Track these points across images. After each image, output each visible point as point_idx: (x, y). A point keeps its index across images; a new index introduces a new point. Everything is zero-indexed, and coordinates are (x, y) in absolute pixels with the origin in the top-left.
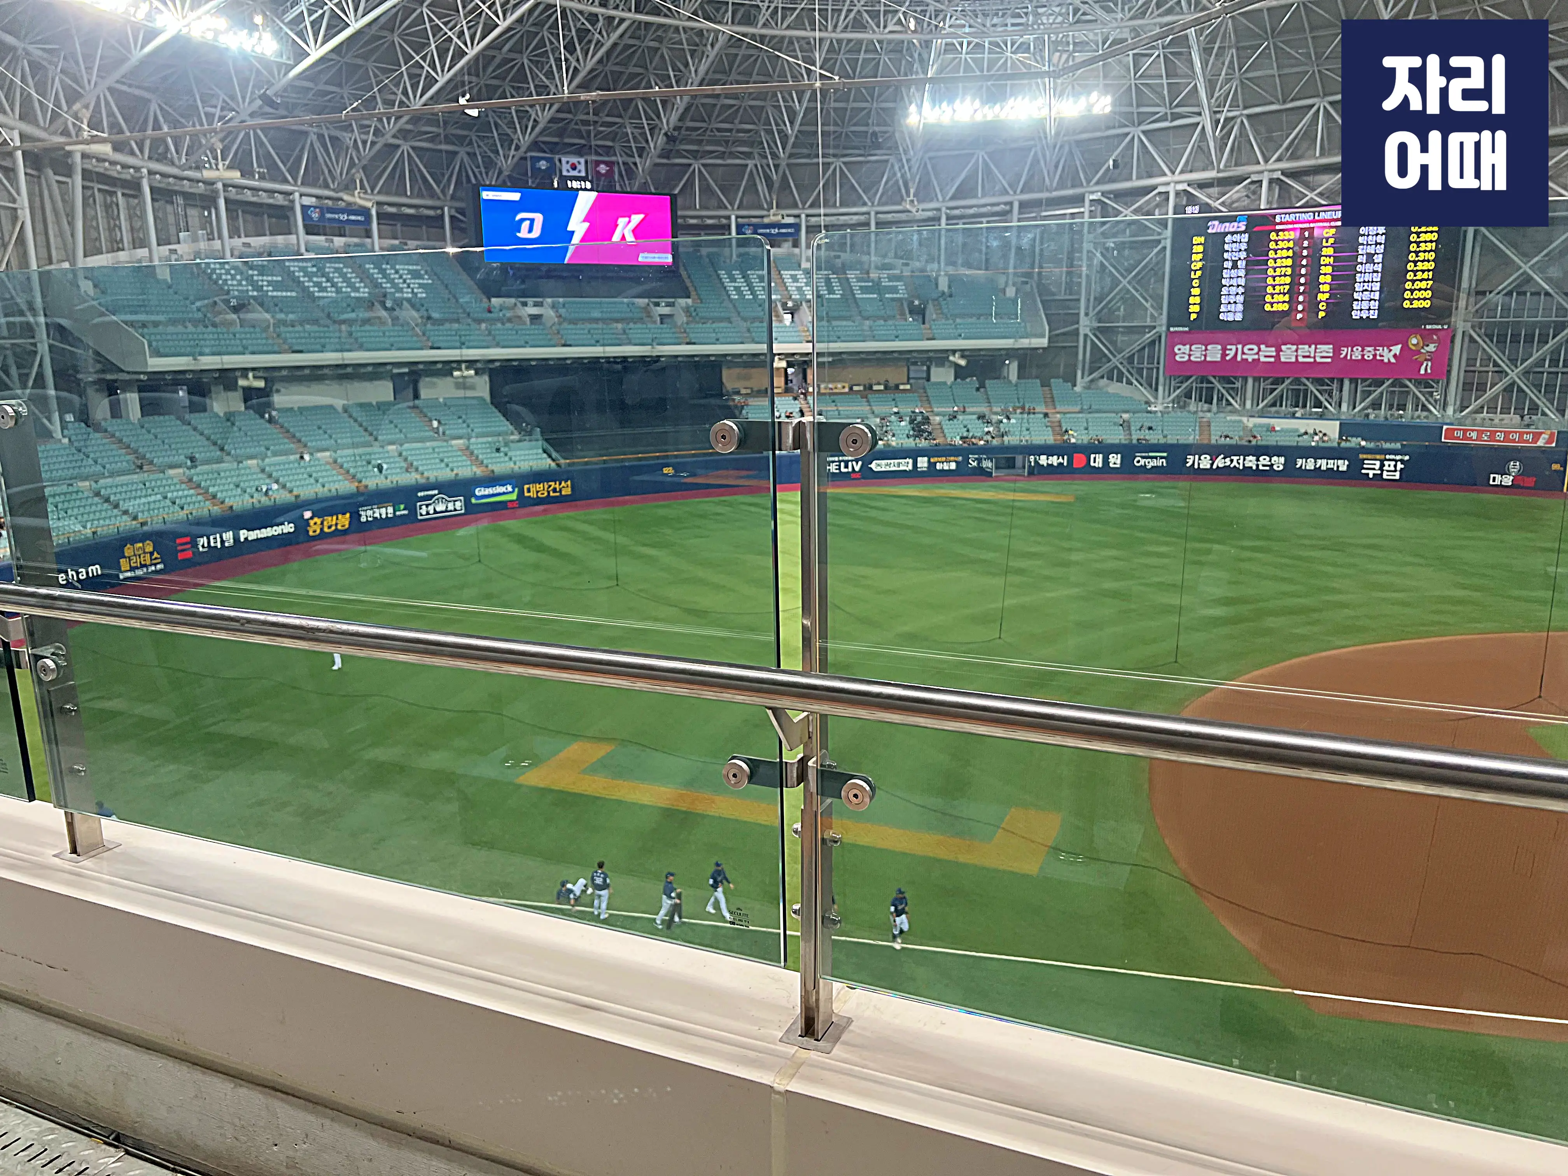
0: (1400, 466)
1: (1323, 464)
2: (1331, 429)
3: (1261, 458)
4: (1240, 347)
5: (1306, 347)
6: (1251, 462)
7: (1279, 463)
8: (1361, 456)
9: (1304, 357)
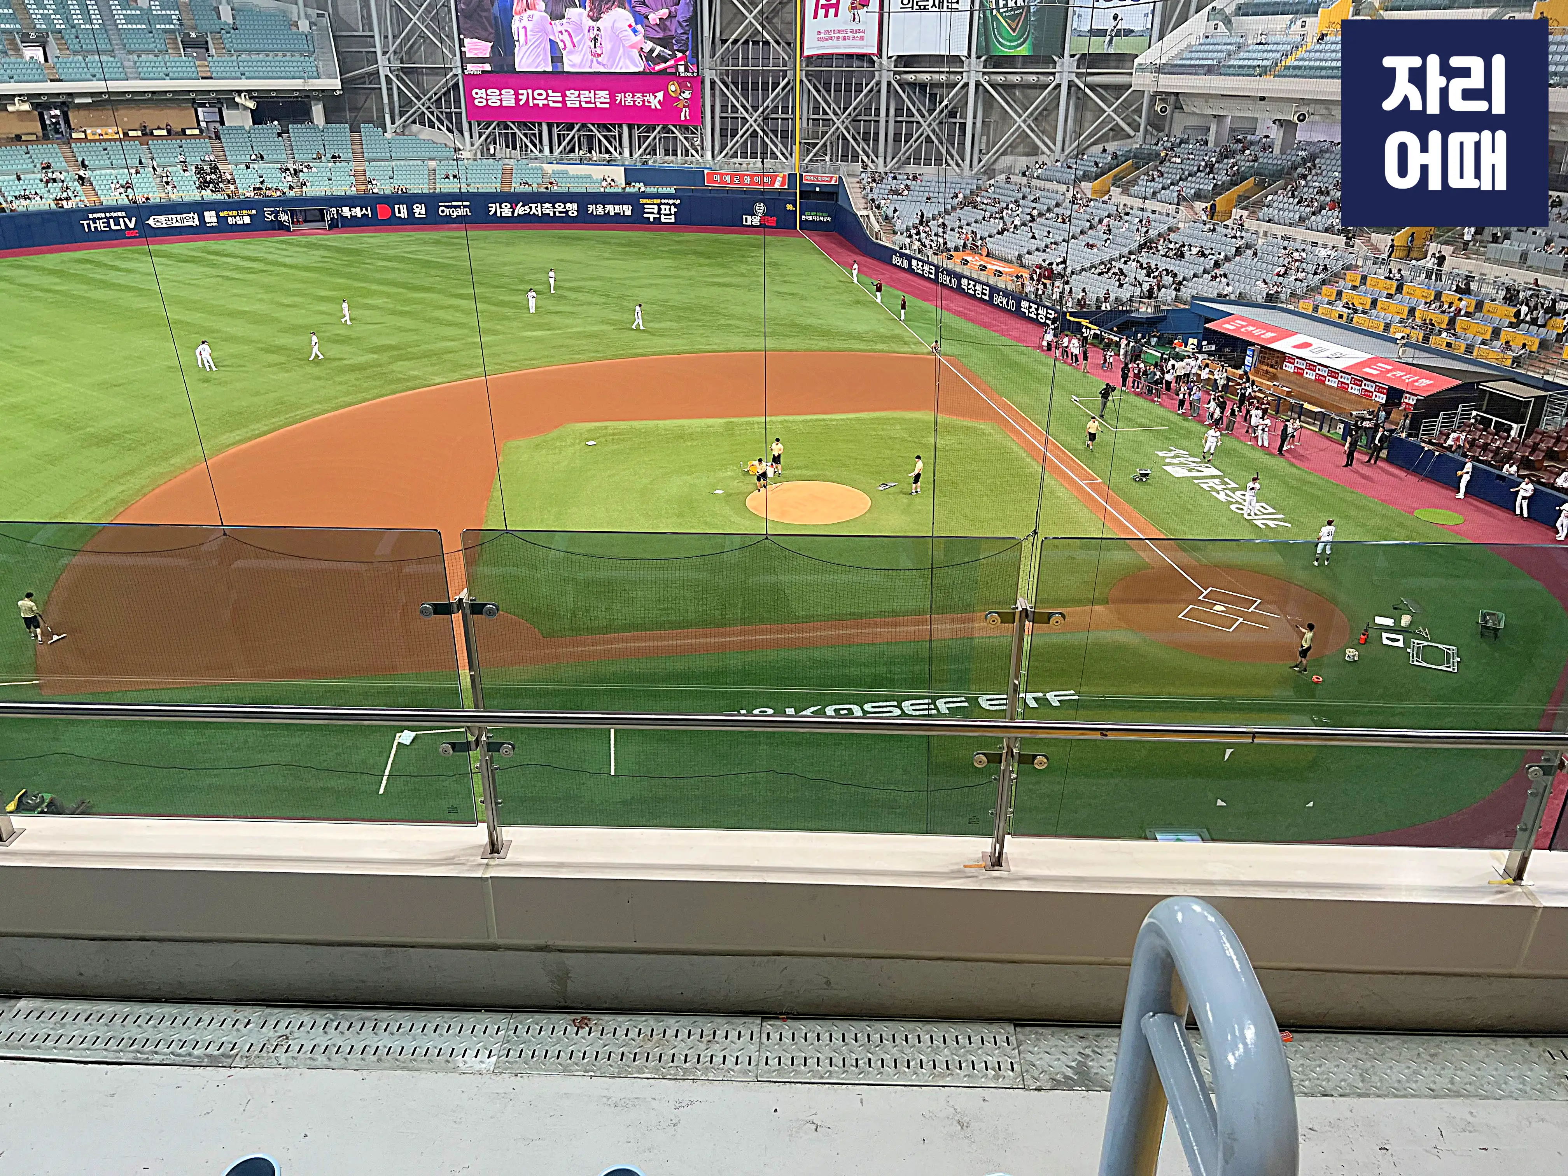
0: (674, 210)
1: (611, 209)
2: (618, 174)
3: (556, 206)
4: (530, 91)
5: (587, 92)
6: (548, 208)
7: (572, 208)
8: (642, 201)
9: (586, 102)
